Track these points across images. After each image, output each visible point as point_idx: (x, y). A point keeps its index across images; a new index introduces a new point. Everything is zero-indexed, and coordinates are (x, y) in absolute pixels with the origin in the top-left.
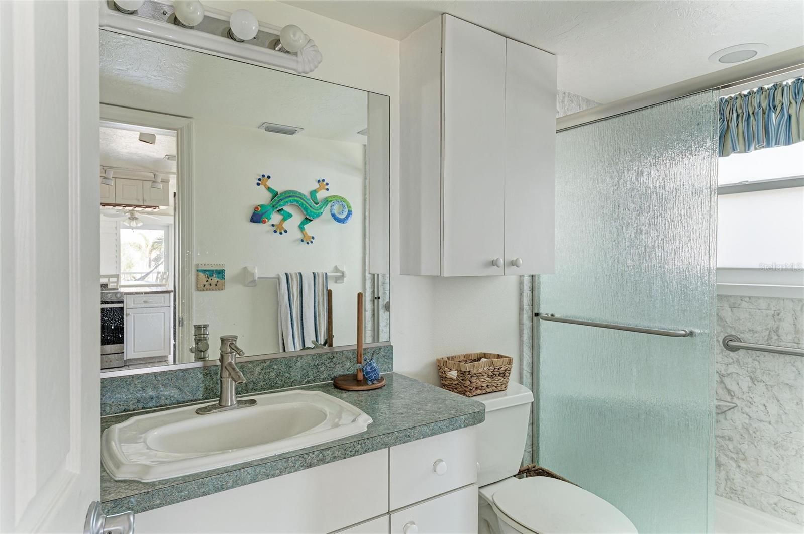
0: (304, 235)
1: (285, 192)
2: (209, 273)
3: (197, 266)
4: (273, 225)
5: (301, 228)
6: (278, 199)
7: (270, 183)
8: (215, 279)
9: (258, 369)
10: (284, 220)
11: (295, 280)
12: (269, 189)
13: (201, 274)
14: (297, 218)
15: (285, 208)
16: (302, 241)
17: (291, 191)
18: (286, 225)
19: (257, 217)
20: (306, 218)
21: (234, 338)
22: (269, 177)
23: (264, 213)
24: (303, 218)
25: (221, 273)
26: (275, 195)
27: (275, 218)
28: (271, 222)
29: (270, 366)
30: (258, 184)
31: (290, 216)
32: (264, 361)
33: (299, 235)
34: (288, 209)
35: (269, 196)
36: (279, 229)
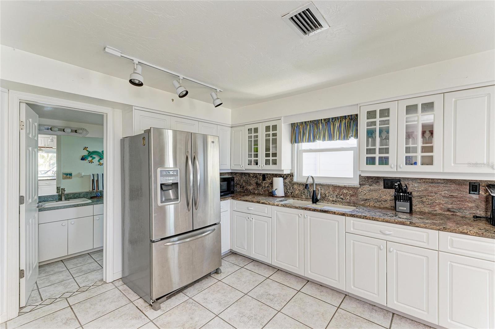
0: (100, 163)
1: (93, 152)
2: (67, 174)
3: (63, 172)
4: (89, 161)
5: (99, 161)
6: (91, 154)
7: (87, 149)
8: (68, 176)
9: (72, 195)
10: (93, 159)
11: (96, 176)
12: (87, 151)
13: (64, 175)
14: (97, 159)
15: (93, 156)
16: (99, 165)
17: (95, 151)
18: (93, 161)
19: (83, 159)
20: (100, 159)
21: (64, 189)
22: (87, 148)
23: (85, 158)
24: (99, 158)
25: (71, 174)
26: (90, 152)
27: (90, 159)
28: (88, 160)
29: (75, 194)
30: (84, 150)
31: (95, 158)
32: (73, 193)
33: (98, 163)
34: (94, 156)
35: (87, 152)
36: (91, 162)
